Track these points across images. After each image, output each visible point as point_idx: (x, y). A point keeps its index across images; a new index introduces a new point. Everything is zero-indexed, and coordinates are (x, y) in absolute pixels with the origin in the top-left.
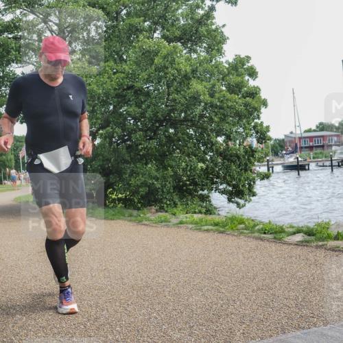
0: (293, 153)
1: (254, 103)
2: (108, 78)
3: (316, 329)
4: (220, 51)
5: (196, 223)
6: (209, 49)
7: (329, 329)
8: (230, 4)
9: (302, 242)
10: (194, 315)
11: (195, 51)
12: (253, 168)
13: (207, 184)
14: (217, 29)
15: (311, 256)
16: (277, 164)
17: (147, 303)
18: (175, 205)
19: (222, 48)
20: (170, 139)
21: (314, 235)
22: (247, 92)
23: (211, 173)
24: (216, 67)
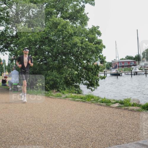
0: (115, 68)
1: (100, 47)
2: (37, 34)
3: (124, 145)
5: (73, 98)
6: (81, 23)
7: (129, 145)
8: (91, 5)
9: (118, 107)
10: (71, 138)
11: (75, 23)
12: (98, 74)
13: (78, 80)
14: (84, 14)
15: (122, 113)
16: (108, 73)
17: (51, 132)
18: (65, 89)
19: (87, 23)
20: (63, 61)
21: (123, 104)
22: (96, 42)
23: (80, 76)
24: (84, 31)
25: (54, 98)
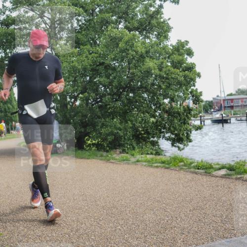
0: (219, 111)
1: (191, 75)
2: (86, 57)
3: (236, 238)
4: (166, 37)
5: (149, 161)
6: (158, 36)
7: (246, 238)
9: (225, 175)
10: (148, 228)
11: (148, 38)
12: (190, 122)
13: (156, 133)
14: (164, 21)
15: (232, 185)
16: (207, 119)
17: (114, 219)
18: (134, 148)
19: (168, 35)
20: (130, 101)
21: (234, 170)
22: (186, 67)
23: (160, 126)
24: (163, 49)
25: (117, 164)
